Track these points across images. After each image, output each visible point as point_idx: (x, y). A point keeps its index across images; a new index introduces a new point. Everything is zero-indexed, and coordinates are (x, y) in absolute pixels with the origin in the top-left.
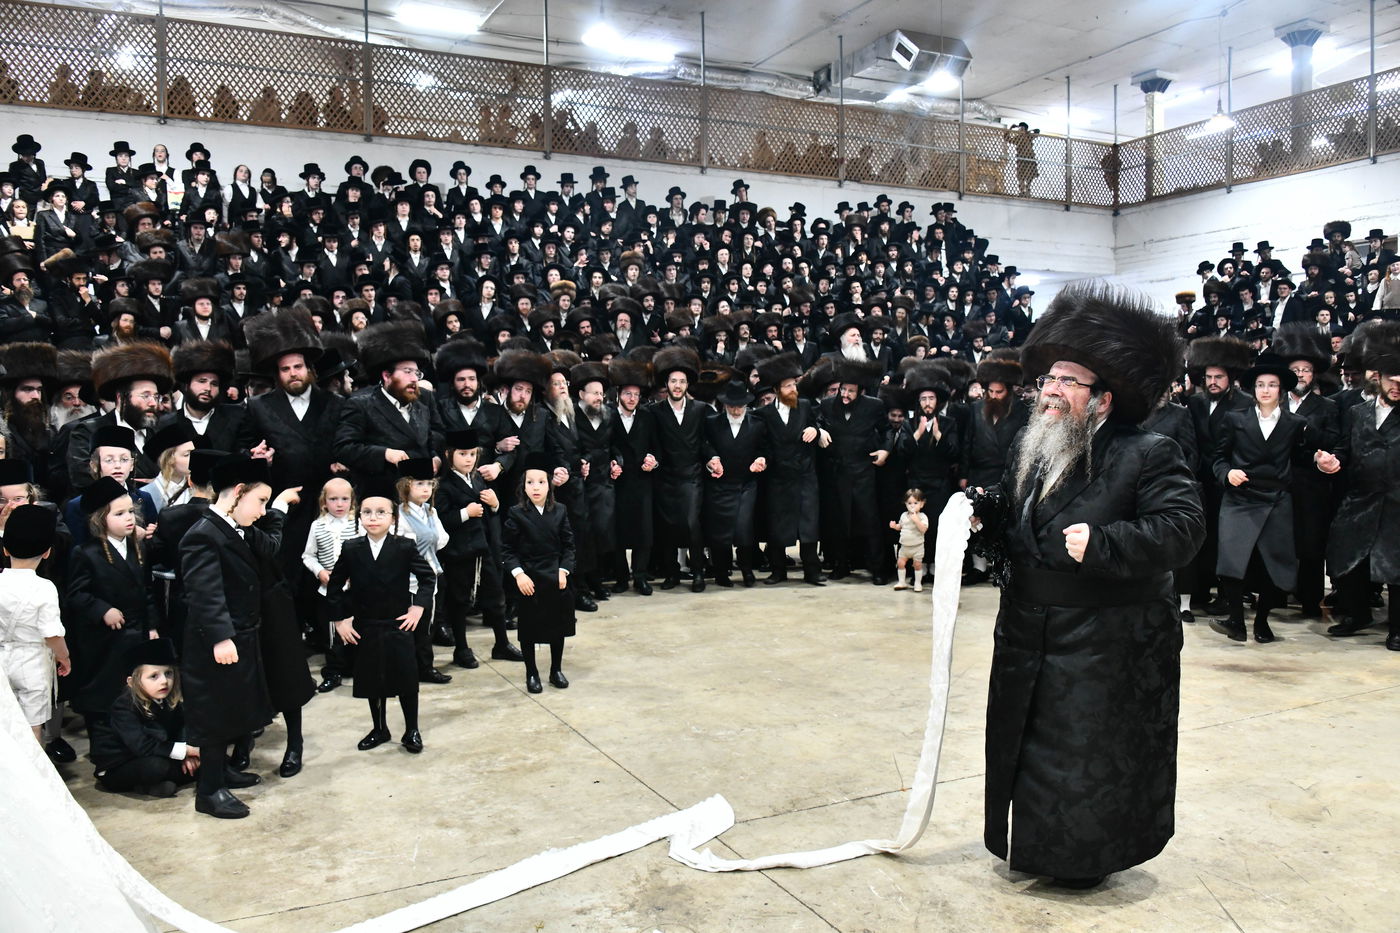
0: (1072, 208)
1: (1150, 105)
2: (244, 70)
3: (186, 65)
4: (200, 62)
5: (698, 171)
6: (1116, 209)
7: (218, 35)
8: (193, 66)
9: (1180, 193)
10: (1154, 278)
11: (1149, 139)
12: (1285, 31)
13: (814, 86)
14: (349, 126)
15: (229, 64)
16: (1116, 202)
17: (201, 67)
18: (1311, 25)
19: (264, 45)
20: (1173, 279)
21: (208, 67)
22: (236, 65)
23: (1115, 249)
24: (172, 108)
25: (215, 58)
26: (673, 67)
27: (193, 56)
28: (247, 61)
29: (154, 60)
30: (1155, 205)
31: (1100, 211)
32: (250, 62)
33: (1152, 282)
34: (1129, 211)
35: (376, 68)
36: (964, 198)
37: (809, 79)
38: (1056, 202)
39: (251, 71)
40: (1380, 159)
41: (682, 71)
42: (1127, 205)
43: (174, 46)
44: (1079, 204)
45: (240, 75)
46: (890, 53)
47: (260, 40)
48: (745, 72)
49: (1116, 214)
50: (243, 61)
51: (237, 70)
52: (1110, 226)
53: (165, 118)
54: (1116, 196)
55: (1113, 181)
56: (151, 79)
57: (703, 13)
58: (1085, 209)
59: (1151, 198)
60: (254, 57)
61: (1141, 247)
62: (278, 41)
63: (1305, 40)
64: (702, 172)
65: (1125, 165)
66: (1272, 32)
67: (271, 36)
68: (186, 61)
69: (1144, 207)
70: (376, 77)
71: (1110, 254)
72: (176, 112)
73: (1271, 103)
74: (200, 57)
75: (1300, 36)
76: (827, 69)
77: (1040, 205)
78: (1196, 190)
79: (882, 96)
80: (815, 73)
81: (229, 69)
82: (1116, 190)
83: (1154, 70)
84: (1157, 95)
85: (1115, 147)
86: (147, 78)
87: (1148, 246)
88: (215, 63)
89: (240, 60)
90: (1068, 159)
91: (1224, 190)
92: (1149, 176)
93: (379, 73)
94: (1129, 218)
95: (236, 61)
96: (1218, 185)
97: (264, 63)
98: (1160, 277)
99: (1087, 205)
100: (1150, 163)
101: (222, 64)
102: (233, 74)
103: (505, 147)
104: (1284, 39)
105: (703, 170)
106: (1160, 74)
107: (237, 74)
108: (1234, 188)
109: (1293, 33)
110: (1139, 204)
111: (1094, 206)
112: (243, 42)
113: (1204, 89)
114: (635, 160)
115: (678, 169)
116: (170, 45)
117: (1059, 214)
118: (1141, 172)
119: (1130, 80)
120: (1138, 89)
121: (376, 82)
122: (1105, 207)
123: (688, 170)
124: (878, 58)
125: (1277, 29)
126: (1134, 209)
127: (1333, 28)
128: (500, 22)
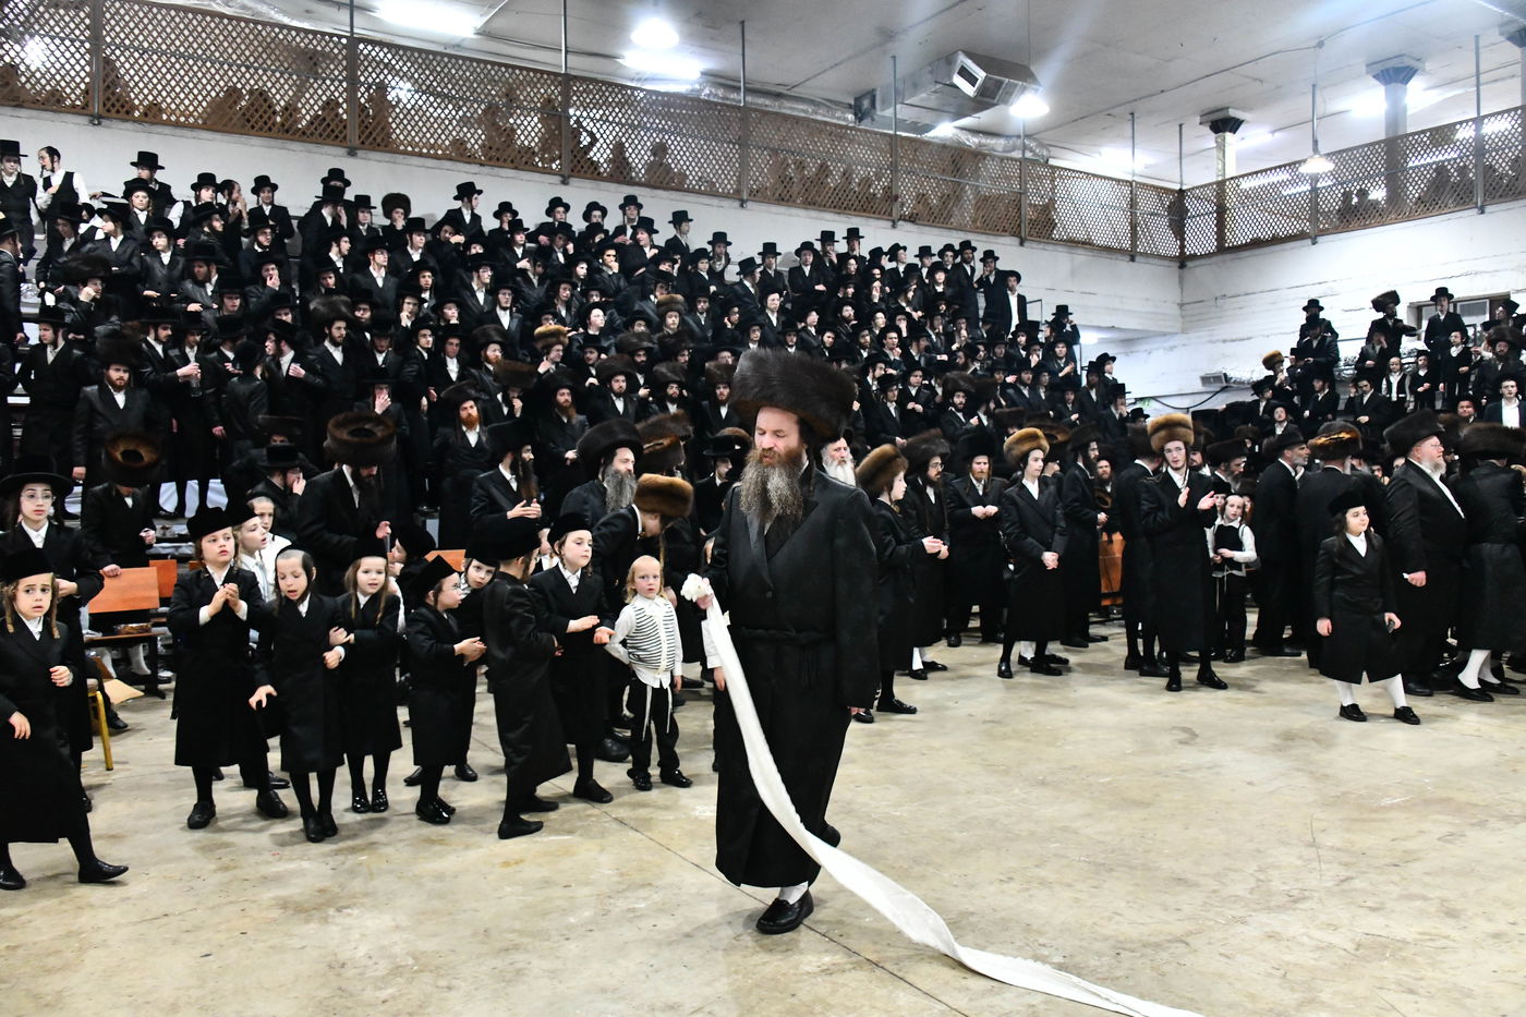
0: (1138, 258)
1: (1221, 147)
2: (200, 63)
3: (127, 54)
4: (145, 51)
5: (737, 204)
6: (1183, 260)
7: (168, 18)
8: (137, 55)
9: (1257, 243)
10: (1229, 338)
11: (1221, 184)
12: (1379, 67)
13: (856, 115)
14: (328, 136)
15: (182, 55)
16: (1182, 253)
17: (146, 56)
18: (1408, 62)
19: (226, 33)
20: (1249, 339)
21: (155, 57)
22: (191, 56)
23: (1181, 305)
24: (109, 105)
25: (164, 47)
26: (697, 86)
27: (136, 44)
28: (204, 52)
29: (87, 45)
30: (1228, 257)
31: (1166, 263)
32: (208, 53)
33: (1224, 341)
34: (1197, 262)
35: (362, 68)
36: (1026, 244)
37: (850, 106)
38: (1121, 251)
39: (208, 64)
40: (1488, 209)
41: (707, 91)
42: (1194, 257)
43: (113, 29)
44: (1144, 254)
45: (195, 68)
46: (951, 77)
47: (221, 27)
48: (779, 96)
49: (1182, 266)
50: (200, 52)
51: (191, 62)
52: (1177, 279)
53: (100, 117)
54: (1182, 247)
55: (1178, 229)
56: (83, 68)
57: (743, 22)
58: (1151, 260)
59: (1222, 249)
60: (213, 48)
61: (1212, 302)
62: (243, 30)
63: (1401, 77)
64: (742, 206)
65: (1192, 212)
66: (1364, 68)
67: (234, 23)
68: (127, 48)
69: (1214, 259)
70: (362, 79)
71: (1176, 311)
72: (113, 111)
73: (1363, 146)
74: (146, 45)
75: (1395, 73)
76: (872, 95)
77: (1104, 254)
78: (1276, 240)
79: (928, 128)
80: (856, 99)
81: (182, 61)
82: (1183, 240)
83: (1228, 108)
84: (1228, 135)
85: (1181, 191)
86: (78, 68)
87: (1220, 302)
88: (164, 53)
89: (195, 50)
90: (1133, 204)
91: (1309, 241)
92: (1221, 224)
93: (366, 74)
94: (1198, 270)
95: (191, 51)
96: (1300, 236)
97: (225, 56)
98: (1234, 337)
99: (1152, 255)
100: (1221, 211)
101: (173, 54)
102: (186, 67)
103: (516, 168)
104: (1374, 77)
105: (742, 203)
106: (1233, 113)
107: (191, 67)
108: (1320, 239)
109: (1387, 70)
110: (1209, 255)
111: (1160, 256)
112: (199, 29)
113: (1273, 132)
114: (666, 188)
115: (715, 201)
116: (108, 28)
117: (1123, 265)
118: (1211, 221)
119: (1198, 119)
120: (1206, 130)
121: (363, 84)
122: (1172, 259)
123: (726, 203)
124: (936, 82)
125: (1368, 66)
126: (1202, 261)
127: (1428, 66)
128: (502, 24)
